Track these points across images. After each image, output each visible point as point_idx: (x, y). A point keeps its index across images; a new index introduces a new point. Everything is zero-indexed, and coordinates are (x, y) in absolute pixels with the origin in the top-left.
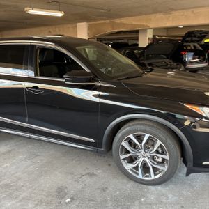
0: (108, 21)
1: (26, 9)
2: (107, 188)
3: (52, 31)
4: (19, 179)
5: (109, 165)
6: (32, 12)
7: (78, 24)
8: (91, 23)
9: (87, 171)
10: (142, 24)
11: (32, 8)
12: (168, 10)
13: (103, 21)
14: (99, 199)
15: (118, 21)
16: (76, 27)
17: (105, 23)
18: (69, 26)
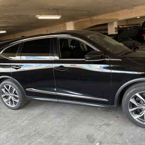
0: (88, 19)
1: (37, 16)
2: (122, 133)
3: (48, 30)
4: (57, 131)
5: (117, 117)
6: (41, 17)
7: (67, 23)
8: (76, 22)
9: (103, 123)
10: (113, 18)
11: (41, 15)
12: (132, 6)
13: (84, 19)
14: (120, 142)
15: (95, 18)
16: (66, 25)
17: (85, 20)
18: (60, 25)
